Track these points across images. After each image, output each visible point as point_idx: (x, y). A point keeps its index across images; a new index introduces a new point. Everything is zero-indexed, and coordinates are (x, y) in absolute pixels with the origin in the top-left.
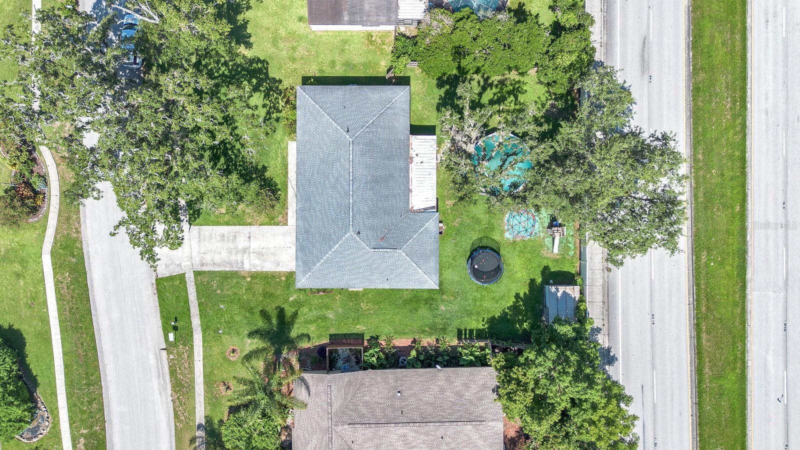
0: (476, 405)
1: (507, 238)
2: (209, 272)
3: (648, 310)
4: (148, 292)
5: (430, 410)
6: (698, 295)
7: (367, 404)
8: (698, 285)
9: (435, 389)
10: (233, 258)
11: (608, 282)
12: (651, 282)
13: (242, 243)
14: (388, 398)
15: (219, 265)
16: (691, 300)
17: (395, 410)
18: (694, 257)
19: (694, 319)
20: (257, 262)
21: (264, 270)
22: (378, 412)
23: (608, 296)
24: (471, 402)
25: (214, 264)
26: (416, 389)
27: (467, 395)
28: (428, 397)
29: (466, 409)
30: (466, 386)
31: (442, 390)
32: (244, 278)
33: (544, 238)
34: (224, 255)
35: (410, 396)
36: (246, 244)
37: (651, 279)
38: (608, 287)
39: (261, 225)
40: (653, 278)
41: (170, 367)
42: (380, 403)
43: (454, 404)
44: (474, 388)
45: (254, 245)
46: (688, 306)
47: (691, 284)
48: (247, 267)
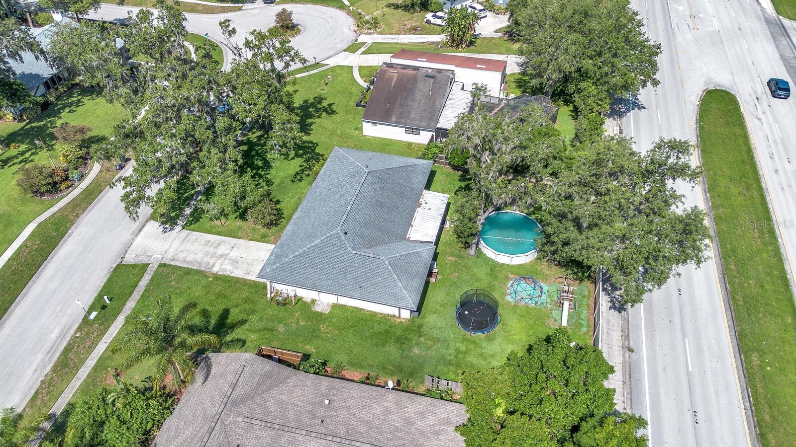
0: (428, 438)
1: (508, 301)
2: (175, 266)
3: (687, 404)
4: (102, 273)
5: (363, 428)
6: (755, 399)
7: (280, 403)
8: (754, 387)
9: (378, 409)
10: (207, 259)
11: (630, 363)
12: (688, 373)
13: (222, 250)
14: (311, 404)
15: (189, 263)
16: (748, 404)
17: (314, 416)
18: (742, 357)
19: (755, 428)
20: (229, 267)
21: (232, 275)
22: (291, 414)
23: (630, 378)
24: (422, 433)
25: (185, 261)
26: (352, 402)
27: (420, 424)
28: (364, 414)
29: (413, 439)
30: (422, 415)
31: (387, 412)
32: (207, 277)
33: (551, 310)
34: (199, 256)
35: (341, 408)
36: (227, 252)
37: (688, 371)
38: (630, 368)
39: (250, 240)
40: (690, 370)
41: (69, 344)
42: (298, 406)
43: (397, 429)
44: (431, 420)
45: (234, 254)
46: (744, 411)
47: (745, 386)
48: (215, 269)
